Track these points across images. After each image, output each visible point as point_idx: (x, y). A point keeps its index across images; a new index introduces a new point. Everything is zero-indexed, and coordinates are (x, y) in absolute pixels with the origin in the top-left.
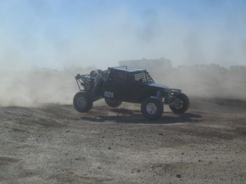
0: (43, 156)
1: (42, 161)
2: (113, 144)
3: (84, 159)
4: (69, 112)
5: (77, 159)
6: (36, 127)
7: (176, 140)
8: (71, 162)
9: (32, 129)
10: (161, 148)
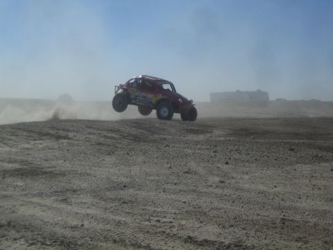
0: (138, 169)
1: (138, 174)
2: (230, 159)
3: (196, 173)
4: (164, 129)
5: (187, 172)
6: (125, 142)
7: (314, 156)
8: (179, 176)
9: (120, 143)
10: (298, 165)
